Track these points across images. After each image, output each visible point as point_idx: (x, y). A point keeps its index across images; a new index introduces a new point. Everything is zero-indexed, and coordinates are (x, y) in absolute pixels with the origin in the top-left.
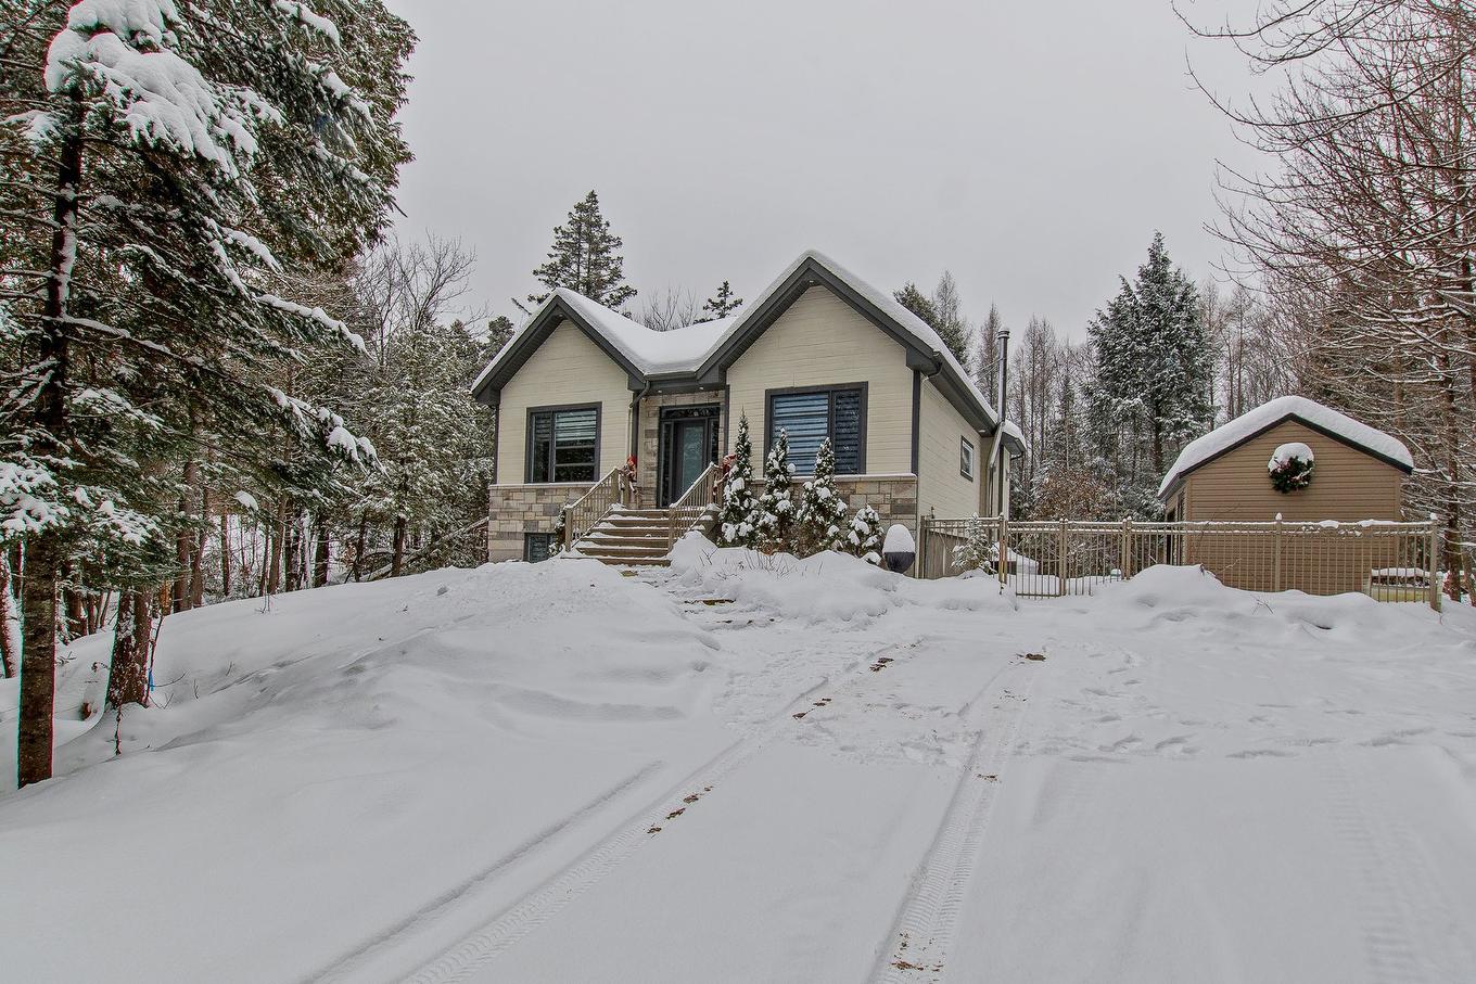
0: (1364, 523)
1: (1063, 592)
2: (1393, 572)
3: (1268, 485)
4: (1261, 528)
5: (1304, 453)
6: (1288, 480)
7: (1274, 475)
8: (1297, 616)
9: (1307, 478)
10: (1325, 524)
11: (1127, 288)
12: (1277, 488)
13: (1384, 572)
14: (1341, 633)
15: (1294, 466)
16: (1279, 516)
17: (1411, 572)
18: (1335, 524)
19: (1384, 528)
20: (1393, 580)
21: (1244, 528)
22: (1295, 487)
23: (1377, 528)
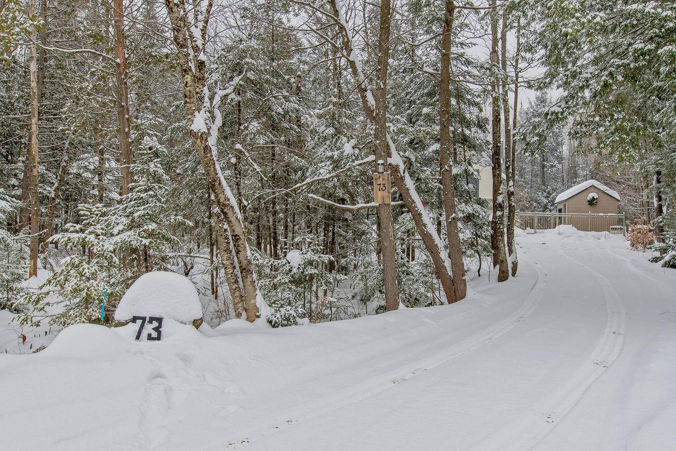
0: (609, 214)
1: (535, 232)
2: (615, 227)
3: (587, 203)
4: (585, 215)
5: (595, 195)
6: (592, 202)
7: (589, 201)
8: (594, 237)
9: (596, 202)
10: (600, 214)
11: (530, 103)
12: (589, 204)
13: (613, 227)
14: (602, 240)
15: (593, 199)
16: (590, 212)
17: (619, 227)
18: (603, 214)
19: (613, 216)
20: (616, 229)
21: (582, 215)
22: (593, 204)
23: (612, 216)
